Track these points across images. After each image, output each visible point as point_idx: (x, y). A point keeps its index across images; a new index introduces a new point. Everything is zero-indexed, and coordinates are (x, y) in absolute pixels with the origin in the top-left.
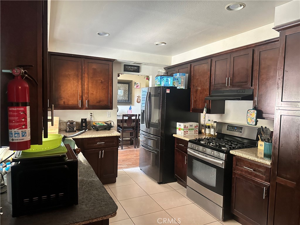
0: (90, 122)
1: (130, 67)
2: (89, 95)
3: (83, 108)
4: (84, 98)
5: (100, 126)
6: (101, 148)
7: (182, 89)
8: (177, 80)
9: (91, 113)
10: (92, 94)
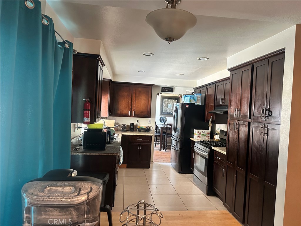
0: (136, 126)
1: (166, 89)
2: (136, 108)
3: (131, 116)
4: (132, 110)
5: (142, 129)
6: (139, 142)
7: (199, 105)
8: (193, 99)
9: (137, 120)
10: (137, 107)
